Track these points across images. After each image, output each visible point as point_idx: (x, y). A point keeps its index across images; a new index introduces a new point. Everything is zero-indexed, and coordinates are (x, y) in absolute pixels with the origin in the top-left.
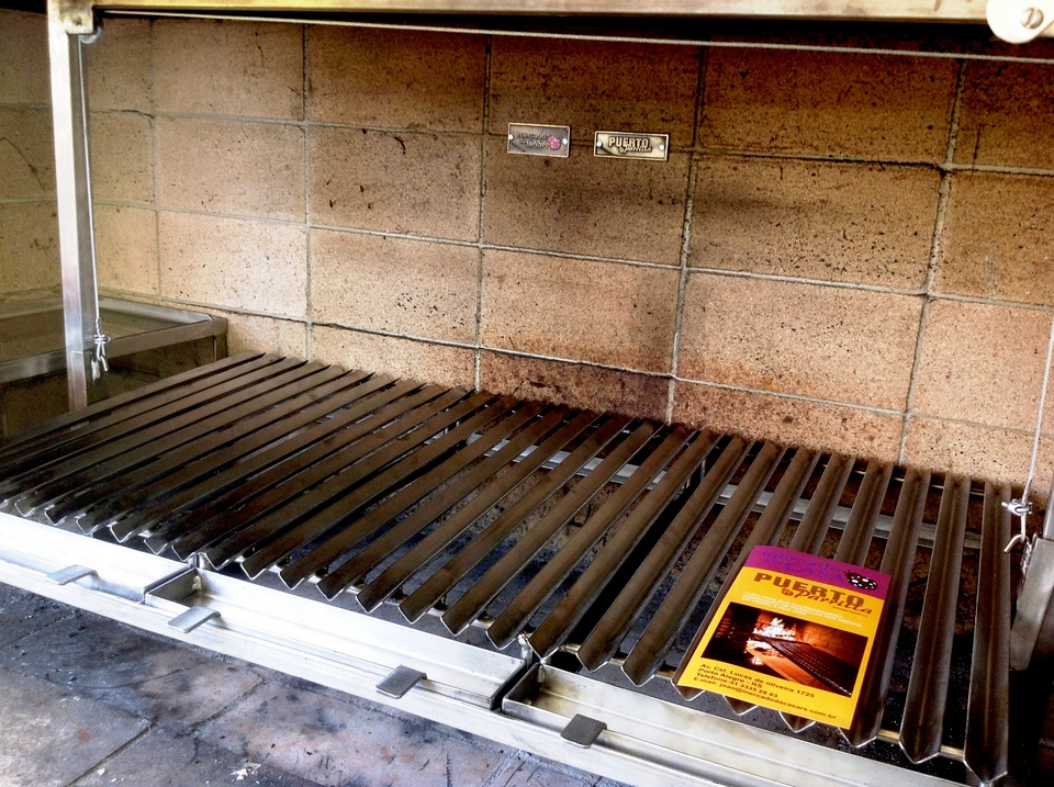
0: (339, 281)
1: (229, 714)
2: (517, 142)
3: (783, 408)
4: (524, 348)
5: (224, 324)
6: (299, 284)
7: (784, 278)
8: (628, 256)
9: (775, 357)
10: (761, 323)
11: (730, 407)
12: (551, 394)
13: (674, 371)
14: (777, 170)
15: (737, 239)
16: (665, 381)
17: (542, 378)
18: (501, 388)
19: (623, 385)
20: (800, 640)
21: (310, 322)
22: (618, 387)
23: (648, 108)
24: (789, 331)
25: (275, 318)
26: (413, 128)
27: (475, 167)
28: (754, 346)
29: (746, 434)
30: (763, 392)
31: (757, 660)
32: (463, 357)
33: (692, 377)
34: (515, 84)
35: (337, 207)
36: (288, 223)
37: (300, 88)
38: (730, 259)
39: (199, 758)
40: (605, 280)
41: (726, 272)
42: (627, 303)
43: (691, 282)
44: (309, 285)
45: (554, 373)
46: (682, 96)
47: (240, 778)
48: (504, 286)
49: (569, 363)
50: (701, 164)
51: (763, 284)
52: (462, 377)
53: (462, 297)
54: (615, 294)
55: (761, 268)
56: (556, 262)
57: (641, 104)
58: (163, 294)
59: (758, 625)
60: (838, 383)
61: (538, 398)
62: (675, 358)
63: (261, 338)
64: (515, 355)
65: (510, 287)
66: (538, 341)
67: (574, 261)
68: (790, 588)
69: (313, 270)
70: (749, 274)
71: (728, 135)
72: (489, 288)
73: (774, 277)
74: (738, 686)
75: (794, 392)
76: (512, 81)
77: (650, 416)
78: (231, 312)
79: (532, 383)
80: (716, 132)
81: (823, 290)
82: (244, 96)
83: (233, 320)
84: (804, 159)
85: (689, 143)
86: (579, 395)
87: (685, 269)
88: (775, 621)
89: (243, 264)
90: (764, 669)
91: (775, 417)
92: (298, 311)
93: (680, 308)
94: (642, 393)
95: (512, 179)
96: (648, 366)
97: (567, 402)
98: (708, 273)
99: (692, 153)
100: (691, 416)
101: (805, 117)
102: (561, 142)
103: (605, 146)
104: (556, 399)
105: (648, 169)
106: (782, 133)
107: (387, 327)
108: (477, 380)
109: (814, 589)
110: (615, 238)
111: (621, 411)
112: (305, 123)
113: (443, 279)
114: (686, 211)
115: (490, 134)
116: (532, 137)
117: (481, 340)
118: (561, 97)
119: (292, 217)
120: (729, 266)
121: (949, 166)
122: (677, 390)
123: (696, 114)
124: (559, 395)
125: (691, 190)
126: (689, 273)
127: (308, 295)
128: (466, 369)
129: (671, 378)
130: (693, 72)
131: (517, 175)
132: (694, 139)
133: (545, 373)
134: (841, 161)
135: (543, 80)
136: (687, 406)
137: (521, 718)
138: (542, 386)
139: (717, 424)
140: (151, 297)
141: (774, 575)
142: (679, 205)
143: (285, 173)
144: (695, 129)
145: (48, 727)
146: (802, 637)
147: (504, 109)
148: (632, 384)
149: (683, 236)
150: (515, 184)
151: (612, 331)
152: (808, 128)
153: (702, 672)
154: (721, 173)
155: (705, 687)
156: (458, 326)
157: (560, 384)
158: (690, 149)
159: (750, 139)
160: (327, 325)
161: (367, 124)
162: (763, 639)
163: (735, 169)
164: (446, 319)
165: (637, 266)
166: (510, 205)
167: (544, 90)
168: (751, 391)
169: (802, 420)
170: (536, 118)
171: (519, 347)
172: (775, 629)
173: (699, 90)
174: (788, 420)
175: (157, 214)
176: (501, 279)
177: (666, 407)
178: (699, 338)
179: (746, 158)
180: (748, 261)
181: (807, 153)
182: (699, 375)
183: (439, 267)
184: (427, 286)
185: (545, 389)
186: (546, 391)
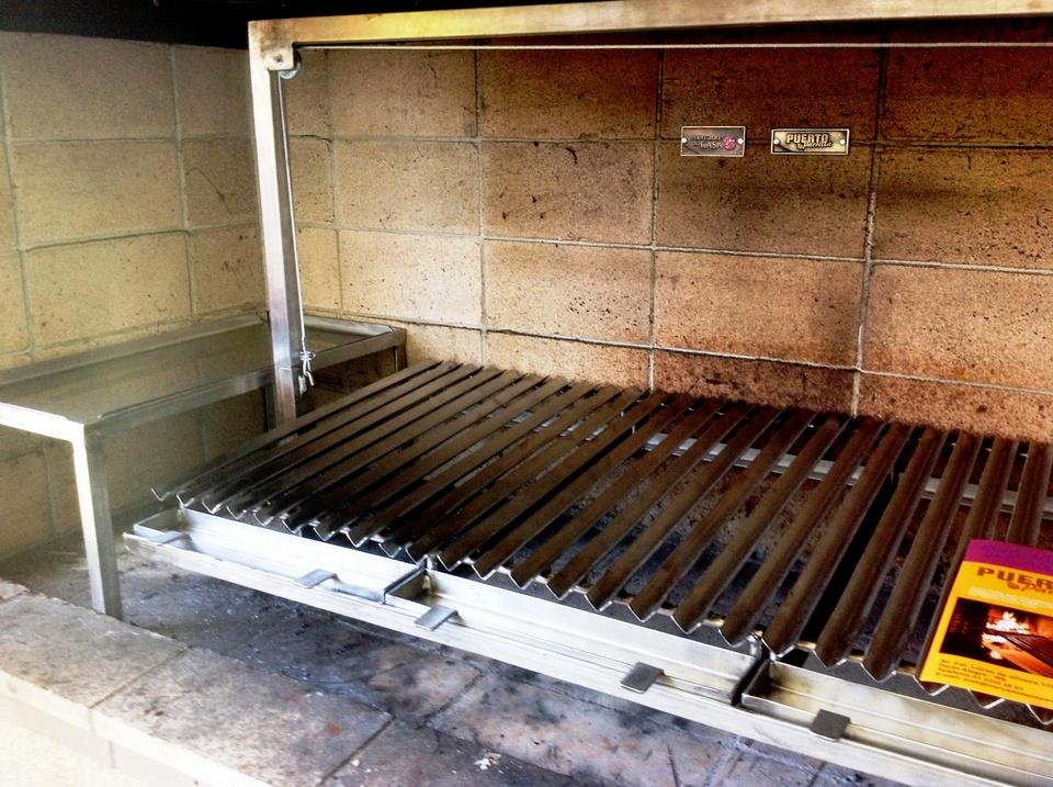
0: (513, 290)
1: (456, 706)
2: (691, 145)
3: (976, 397)
4: (699, 346)
5: (403, 335)
6: (474, 294)
7: (975, 267)
8: (809, 251)
9: (968, 346)
10: (951, 313)
11: (920, 398)
12: (728, 391)
13: (859, 364)
14: (965, 159)
15: (926, 229)
16: (850, 375)
17: (718, 375)
18: (676, 386)
19: (805, 379)
20: (1035, 633)
21: (484, 330)
22: (799, 381)
23: (827, 104)
24: (981, 320)
25: (451, 327)
26: (585, 138)
27: (647, 172)
28: (944, 336)
29: (937, 424)
30: (954, 382)
31: (996, 654)
32: (637, 357)
33: (879, 370)
34: (689, 88)
35: (510, 218)
36: (462, 236)
37: (472, 106)
38: (917, 250)
39: (442, 749)
40: (784, 276)
41: (914, 263)
42: (808, 297)
43: (876, 274)
44: (483, 295)
45: (731, 370)
46: (862, 90)
47: (484, 767)
48: (678, 287)
49: (746, 360)
50: (885, 157)
51: (953, 273)
52: (636, 377)
53: (635, 299)
54: (795, 289)
55: (951, 257)
56: (732, 261)
57: (821, 101)
58: (345, 308)
59: (990, 619)
60: (1035, 371)
61: (714, 395)
62: (860, 351)
63: (438, 346)
64: (689, 353)
65: (684, 288)
66: (714, 339)
67: (751, 259)
68: (1015, 581)
69: (487, 280)
70: (938, 264)
71: (912, 127)
72: (663, 289)
73: (965, 266)
74: (982, 680)
75: (988, 382)
76: (685, 85)
77: (834, 409)
78: (409, 323)
79: (708, 381)
80: (900, 124)
81: (1016, 278)
82: (418, 117)
83: (411, 330)
84: (993, 147)
85: (871, 136)
86: (757, 391)
87: (869, 261)
88: (1007, 615)
89: (420, 278)
90: (1004, 663)
91: (968, 407)
92: (474, 320)
93: (865, 300)
94: (825, 387)
95: (686, 181)
96: (831, 360)
97: (745, 398)
98: (894, 264)
99: (874, 146)
100: (878, 408)
101: (992, 104)
102: (736, 142)
103: (783, 144)
104: (734, 395)
105: (829, 163)
106: (969, 122)
107: (560, 330)
108: (652, 379)
109: (1040, 582)
110: (794, 233)
111: (802, 405)
112: (478, 140)
113: (615, 283)
114: (869, 203)
115: (663, 138)
116: (706, 140)
117: (654, 340)
118: (736, 98)
119: (466, 230)
120: (916, 257)
122: (862, 383)
123: (877, 108)
124: (736, 392)
125: (874, 182)
126: (873, 265)
127: (483, 303)
128: (640, 369)
129: (856, 371)
130: (873, 66)
131: (691, 177)
132: (876, 132)
133: (721, 371)
134: (1032, 148)
135: (717, 83)
136: (874, 398)
137: (762, 713)
138: (719, 383)
139: (906, 415)
140: (333, 311)
141: (997, 568)
142: (862, 198)
143: (460, 188)
144: (877, 123)
145: (299, 722)
146: (1036, 631)
147: (677, 113)
148: (814, 378)
149: (866, 229)
150: (689, 186)
151: (791, 327)
152: (996, 116)
153: (943, 667)
154: (905, 164)
155: (948, 682)
156: (631, 327)
157: (738, 381)
158: (872, 142)
159: (937, 129)
160: (501, 332)
161: (539, 137)
162: (996, 633)
163: (920, 160)
164: (619, 321)
165: (818, 260)
166: (683, 207)
167: (718, 93)
168: (942, 381)
169: (996, 408)
170: (711, 120)
171: (694, 346)
172: (1007, 623)
173: (881, 83)
174: (982, 409)
175: (337, 233)
176: (675, 279)
177: (850, 400)
178: (886, 329)
179: (931, 149)
180: (937, 252)
181: (995, 141)
182: (886, 367)
183: (611, 270)
184: (601, 290)
185: (722, 386)
186: (722, 388)
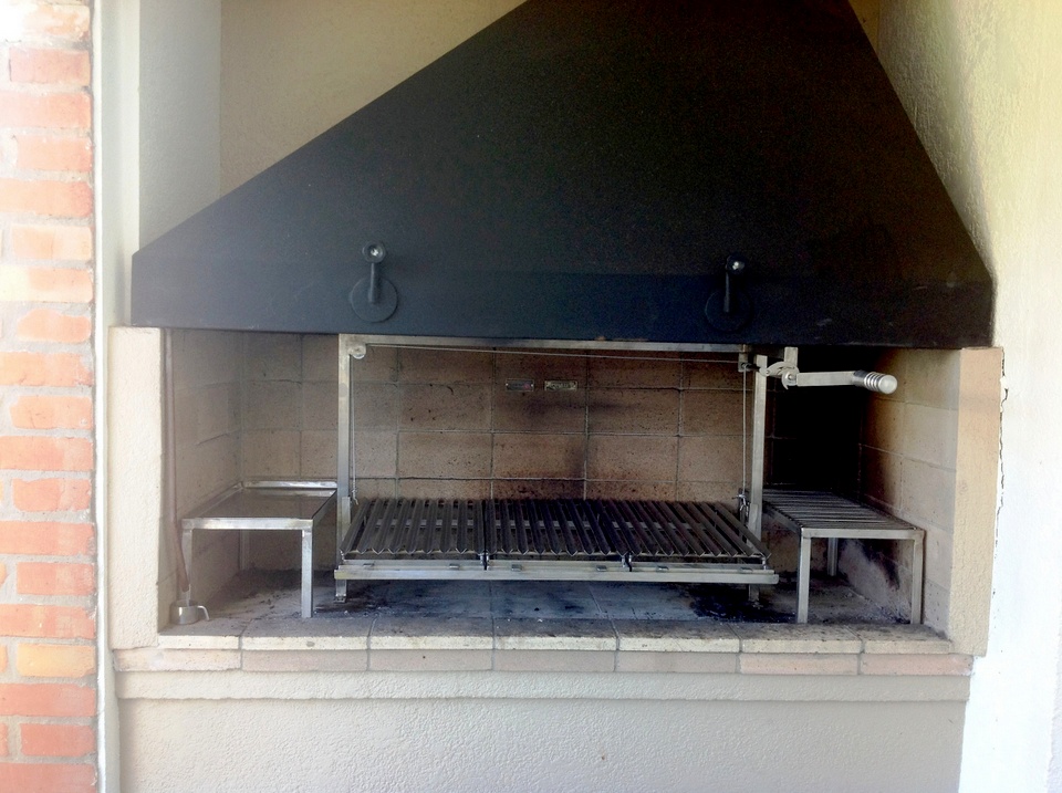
0: (416, 456)
2: (510, 386)
3: (631, 486)
4: (515, 476)
6: (392, 460)
7: (627, 434)
8: (563, 431)
9: (627, 466)
10: (620, 453)
11: (610, 489)
12: (529, 495)
13: (586, 477)
14: (621, 393)
15: (608, 420)
16: (582, 482)
17: (524, 489)
18: (504, 496)
19: (564, 486)
21: (397, 478)
22: (561, 487)
23: (569, 372)
24: (631, 455)
25: (376, 479)
26: (457, 383)
27: (489, 398)
28: (618, 462)
30: (623, 481)
32: (484, 484)
33: (594, 479)
34: (508, 363)
35: (415, 420)
36: (386, 430)
37: (394, 367)
38: (605, 428)
40: (553, 442)
41: (604, 434)
42: (563, 450)
43: (590, 439)
44: (397, 459)
45: (531, 485)
46: (581, 366)
48: (505, 449)
49: (538, 480)
50: (591, 392)
51: (618, 437)
52: (483, 494)
53: (483, 456)
54: (557, 447)
55: (618, 431)
56: (530, 436)
57: (564, 371)
58: (303, 475)
60: (651, 473)
61: (522, 498)
62: (586, 471)
64: (511, 480)
65: (507, 449)
66: (523, 472)
67: (538, 435)
69: (400, 452)
70: (613, 433)
71: (600, 381)
72: (497, 450)
73: (623, 434)
75: (635, 479)
76: (506, 361)
77: (576, 498)
79: (520, 492)
80: (596, 380)
81: (642, 437)
84: (630, 389)
86: (543, 493)
87: (587, 434)
91: (628, 491)
92: (392, 474)
93: (586, 450)
94: (572, 488)
95: (508, 402)
96: (575, 476)
97: (537, 498)
98: (597, 435)
99: (588, 388)
100: (594, 495)
102: (530, 386)
103: (550, 387)
104: (532, 497)
105: (570, 395)
106: (621, 379)
107: (443, 475)
108: (492, 494)
110: (556, 423)
112: (398, 383)
113: (473, 449)
114: (586, 411)
115: (496, 384)
116: (517, 384)
117: (493, 475)
118: (529, 368)
119: (389, 427)
120: (605, 431)
121: (681, 388)
122: (587, 485)
123: (587, 373)
124: (533, 495)
125: (587, 402)
126: (589, 435)
127: (397, 464)
128: (486, 490)
129: (584, 480)
131: (509, 400)
132: (586, 383)
133: (526, 486)
134: (644, 389)
135: (522, 361)
136: (592, 491)
138: (525, 492)
139: (605, 497)
140: (293, 477)
142: (583, 409)
143: (385, 407)
144: (587, 379)
147: (503, 373)
148: (567, 485)
149: (585, 421)
150: (509, 404)
151: (557, 464)
152: (630, 377)
154: (599, 395)
156: (482, 470)
157: (534, 490)
158: (586, 386)
159: (610, 382)
160: (408, 478)
161: (433, 382)
163: (604, 393)
164: (475, 467)
165: (567, 434)
166: (507, 413)
167: (522, 365)
168: (618, 481)
169: (639, 490)
170: (519, 376)
171: (513, 476)
173: (588, 364)
174: (634, 491)
175: (300, 432)
176: (503, 446)
177: (583, 493)
178: (595, 461)
179: (608, 389)
180: (613, 429)
181: (631, 386)
182: (596, 477)
183: (471, 443)
184: (465, 453)
186: (527, 494)
